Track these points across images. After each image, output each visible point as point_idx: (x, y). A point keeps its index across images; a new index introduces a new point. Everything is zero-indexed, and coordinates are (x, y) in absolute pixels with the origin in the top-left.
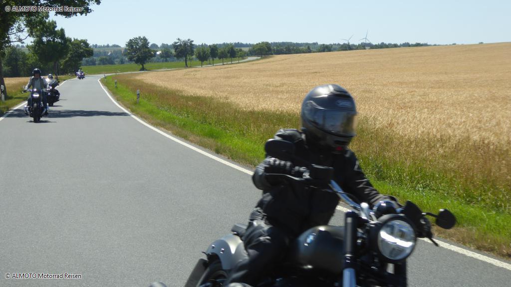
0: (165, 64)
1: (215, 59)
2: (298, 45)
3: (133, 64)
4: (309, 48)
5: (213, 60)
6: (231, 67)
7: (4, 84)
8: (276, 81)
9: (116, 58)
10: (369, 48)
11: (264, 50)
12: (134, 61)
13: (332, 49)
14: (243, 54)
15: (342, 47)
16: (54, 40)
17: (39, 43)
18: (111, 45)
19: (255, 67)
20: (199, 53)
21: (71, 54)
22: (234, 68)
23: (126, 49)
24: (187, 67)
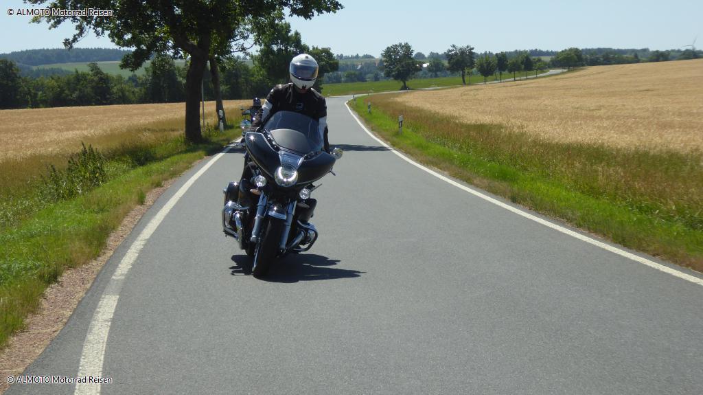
0: (434, 80)
1: (503, 73)
2: (620, 52)
3: (391, 81)
4: (636, 56)
5: (501, 74)
6: (525, 84)
7: (222, 109)
8: (591, 103)
9: (368, 73)
11: (573, 60)
12: (393, 76)
13: (670, 57)
14: (543, 65)
15: (684, 54)
16: (286, 49)
17: (267, 53)
18: (361, 55)
20: (482, 65)
22: (532, 85)
23: (381, 62)
24: (465, 84)
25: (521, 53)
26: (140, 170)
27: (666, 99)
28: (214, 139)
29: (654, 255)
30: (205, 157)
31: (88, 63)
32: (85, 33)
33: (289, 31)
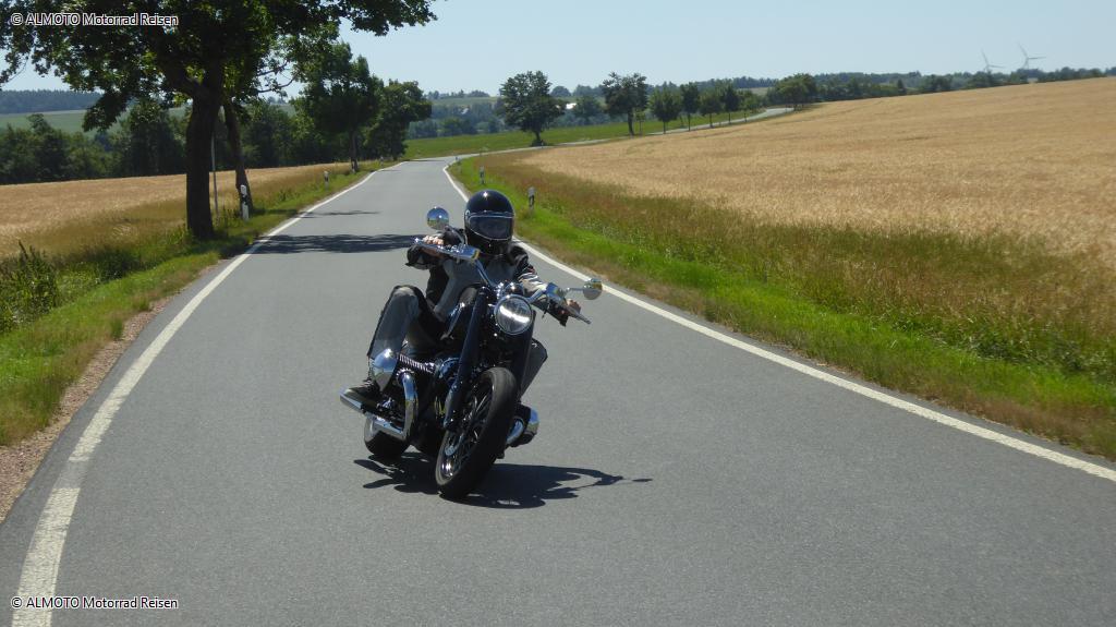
0: (585, 129)
1: (693, 115)
2: (875, 78)
3: (516, 133)
4: (900, 85)
5: (689, 117)
6: (728, 133)
7: (246, 183)
8: (831, 160)
9: (480, 121)
10: (1036, 80)
11: (802, 93)
12: (519, 124)
13: (952, 85)
14: (755, 102)
15: (975, 80)
16: (347, 85)
17: (316, 92)
18: (467, 92)
19: (783, 130)
20: (659, 105)
21: (384, 113)
22: (738, 134)
23: (500, 101)
24: (633, 135)
25: (720, 82)
26: (115, 284)
27: (947, 152)
28: (233, 232)
29: (929, 398)
30: (219, 262)
31: (29, 114)
32: (21, 67)
33: (350, 56)
